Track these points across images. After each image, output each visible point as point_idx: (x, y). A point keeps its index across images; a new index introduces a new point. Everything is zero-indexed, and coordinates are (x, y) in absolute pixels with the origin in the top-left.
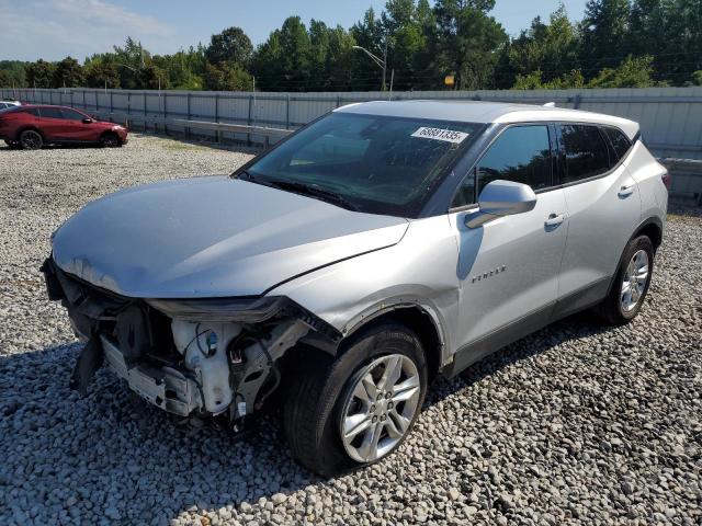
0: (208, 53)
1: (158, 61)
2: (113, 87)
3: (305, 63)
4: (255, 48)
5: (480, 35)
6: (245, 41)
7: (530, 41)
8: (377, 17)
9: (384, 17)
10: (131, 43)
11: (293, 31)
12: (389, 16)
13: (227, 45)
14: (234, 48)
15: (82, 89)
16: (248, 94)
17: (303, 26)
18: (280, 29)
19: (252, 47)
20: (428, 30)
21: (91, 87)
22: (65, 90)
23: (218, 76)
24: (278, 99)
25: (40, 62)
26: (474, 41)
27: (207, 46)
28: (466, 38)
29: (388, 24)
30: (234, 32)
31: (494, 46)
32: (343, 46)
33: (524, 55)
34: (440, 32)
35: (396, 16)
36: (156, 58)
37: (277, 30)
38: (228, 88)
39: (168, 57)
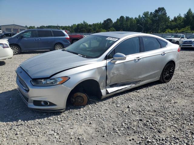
3: (125, 26)
8: (141, 16)
9: (142, 16)
12: (143, 16)
17: (124, 18)
18: (119, 19)
20: (152, 20)
29: (143, 18)
30: (109, 20)
32: (134, 22)
35: (145, 16)
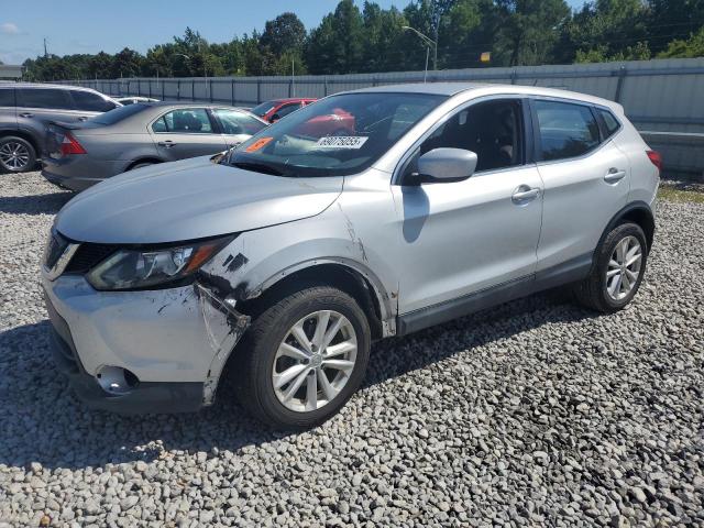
0: (262, 39)
1: (215, 50)
2: (166, 76)
4: (308, 33)
5: (539, 11)
6: (298, 26)
7: (594, 14)
10: (189, 33)
11: (346, 14)
13: (282, 32)
14: (288, 34)
15: (137, 79)
16: (289, 78)
19: (305, 32)
21: (146, 76)
22: (122, 80)
23: (260, 61)
24: (316, 82)
25: (102, 54)
26: (533, 17)
27: (262, 33)
28: (523, 14)
31: (554, 21)
33: (586, 30)
34: (496, 9)
36: (213, 46)
37: (330, 14)
38: (271, 73)
39: (225, 46)
